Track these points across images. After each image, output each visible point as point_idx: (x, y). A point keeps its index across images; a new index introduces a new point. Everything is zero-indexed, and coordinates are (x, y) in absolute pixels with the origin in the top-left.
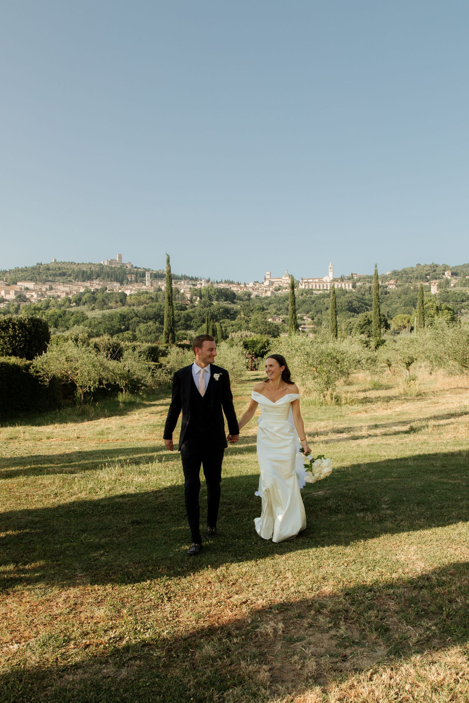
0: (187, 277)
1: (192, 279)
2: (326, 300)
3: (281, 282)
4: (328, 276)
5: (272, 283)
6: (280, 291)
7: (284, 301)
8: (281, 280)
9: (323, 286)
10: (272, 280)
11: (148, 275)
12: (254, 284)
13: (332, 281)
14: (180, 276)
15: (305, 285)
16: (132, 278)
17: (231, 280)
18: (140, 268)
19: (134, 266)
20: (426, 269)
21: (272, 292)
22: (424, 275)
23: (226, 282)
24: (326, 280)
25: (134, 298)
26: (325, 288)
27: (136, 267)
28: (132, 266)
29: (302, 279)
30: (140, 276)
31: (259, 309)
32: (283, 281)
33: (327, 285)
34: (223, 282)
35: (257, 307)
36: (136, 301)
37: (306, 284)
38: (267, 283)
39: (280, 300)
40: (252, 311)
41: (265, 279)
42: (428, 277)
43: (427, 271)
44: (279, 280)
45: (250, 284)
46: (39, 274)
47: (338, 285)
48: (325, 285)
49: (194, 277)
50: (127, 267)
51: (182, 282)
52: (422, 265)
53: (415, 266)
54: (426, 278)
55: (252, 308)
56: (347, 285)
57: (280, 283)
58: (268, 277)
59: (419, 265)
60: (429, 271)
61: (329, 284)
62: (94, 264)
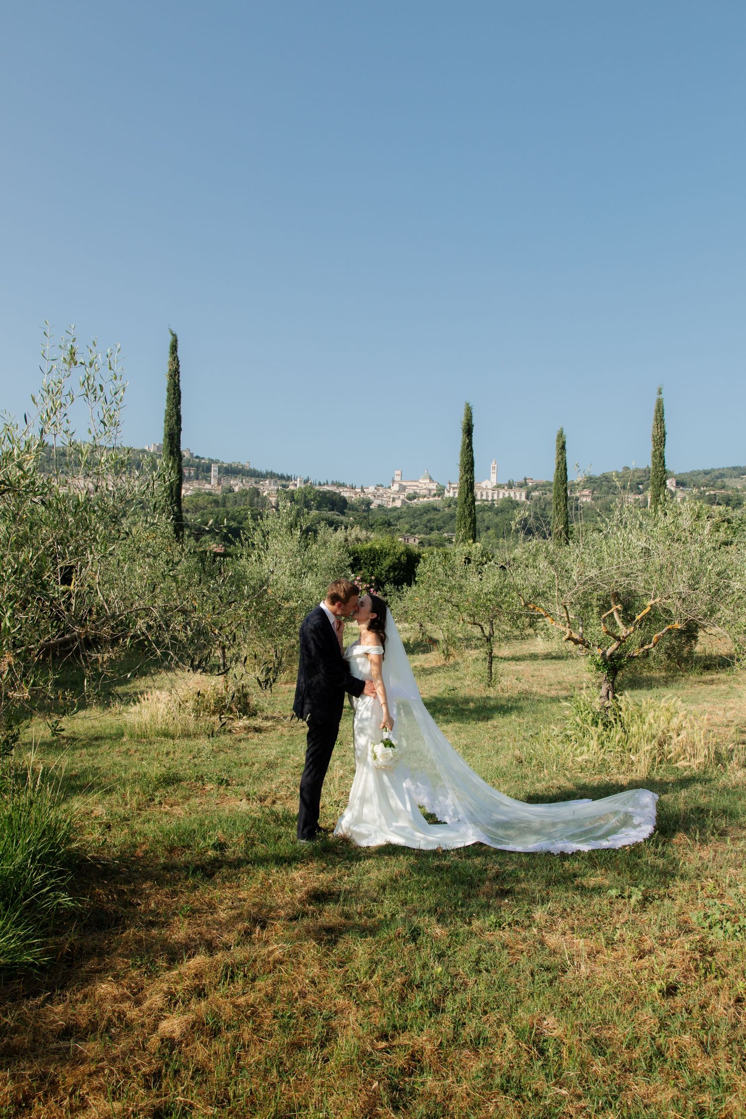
0: (274, 474)
1: (282, 477)
2: (487, 515)
3: (417, 486)
4: (490, 480)
5: (403, 488)
6: (416, 500)
7: (422, 515)
8: (417, 483)
9: (482, 495)
10: (404, 484)
11: (214, 468)
12: (376, 488)
13: (494, 487)
14: (265, 472)
15: (455, 492)
16: (190, 473)
17: (341, 482)
18: (203, 458)
19: (195, 456)
20: (637, 474)
21: (403, 502)
22: (634, 483)
23: (333, 484)
24: (486, 486)
25: (188, 501)
26: (484, 498)
27: (197, 457)
28: (192, 454)
29: (450, 483)
30: (203, 471)
31: (382, 524)
32: (420, 485)
33: (487, 493)
34: (330, 483)
35: (380, 521)
36: (191, 506)
37: (455, 490)
38: (396, 487)
39: (415, 512)
40: (371, 526)
41: (393, 481)
42: (641, 486)
43: (638, 478)
44: (414, 483)
45: (370, 488)
46: (48, 462)
47: (504, 494)
48: (484, 494)
49: (285, 475)
50: (184, 456)
51: (267, 482)
52: (631, 469)
53: (620, 470)
54: (639, 489)
55: (371, 522)
56: (518, 494)
57: (416, 488)
58: (397, 478)
59: (627, 468)
60: (642, 479)
61: (490, 492)
62: (134, 450)
